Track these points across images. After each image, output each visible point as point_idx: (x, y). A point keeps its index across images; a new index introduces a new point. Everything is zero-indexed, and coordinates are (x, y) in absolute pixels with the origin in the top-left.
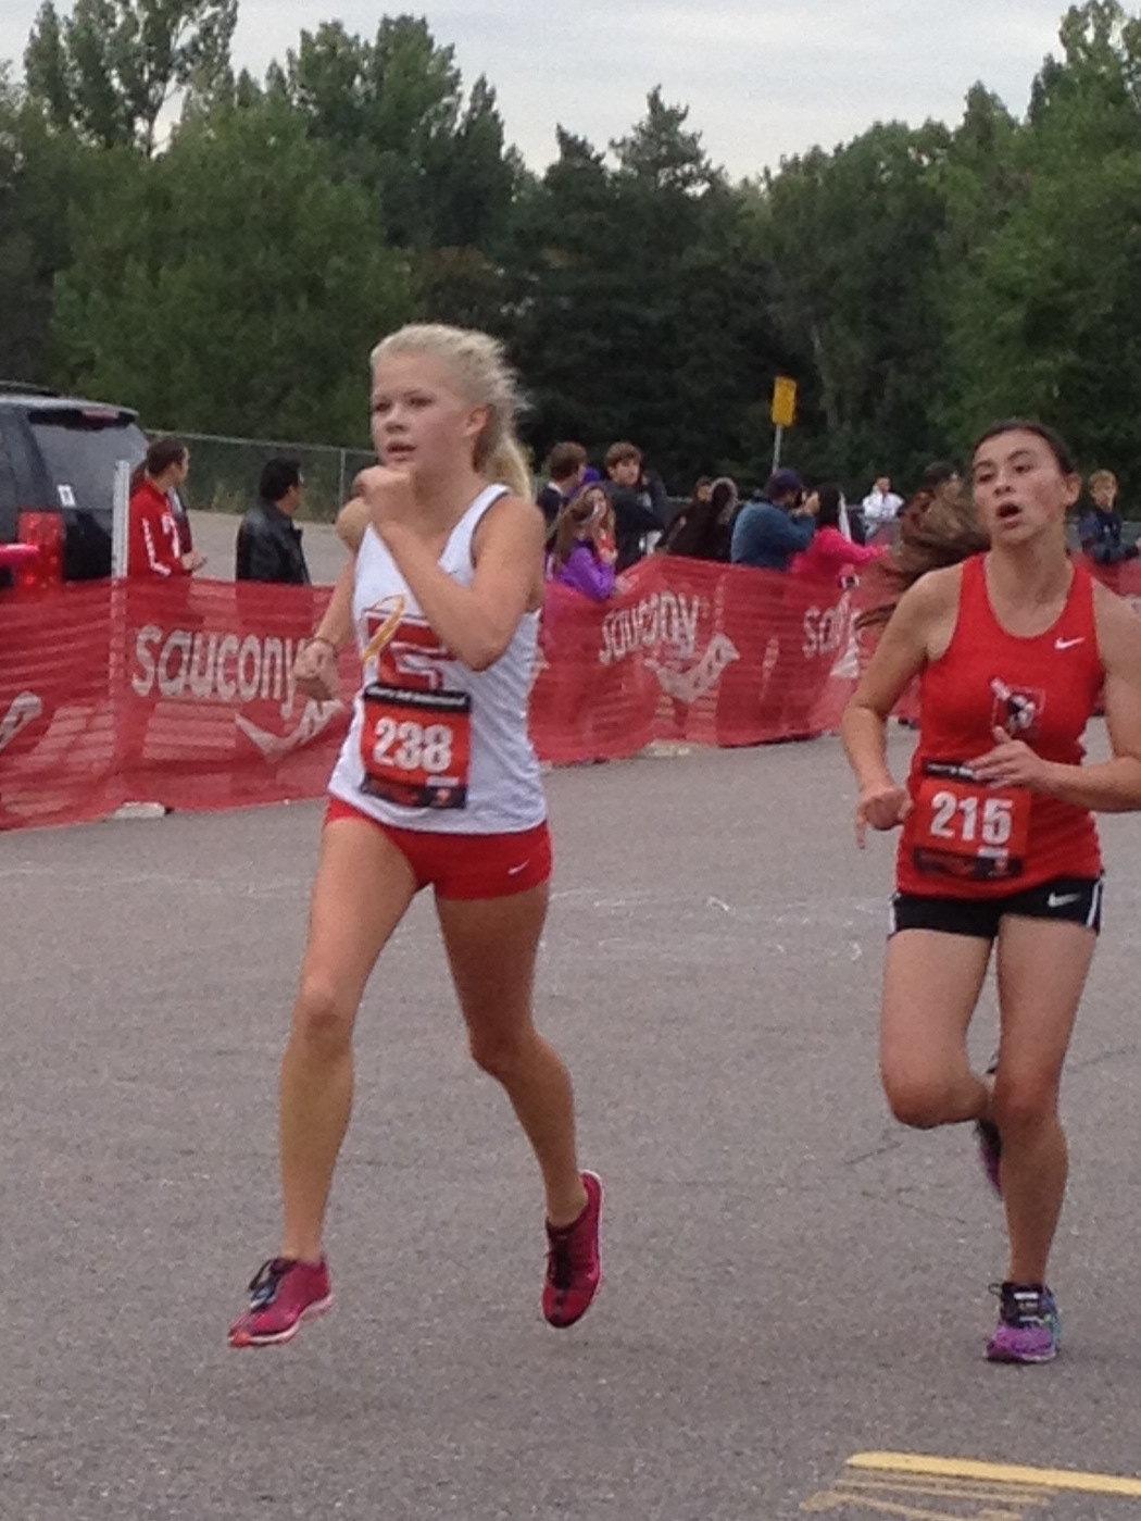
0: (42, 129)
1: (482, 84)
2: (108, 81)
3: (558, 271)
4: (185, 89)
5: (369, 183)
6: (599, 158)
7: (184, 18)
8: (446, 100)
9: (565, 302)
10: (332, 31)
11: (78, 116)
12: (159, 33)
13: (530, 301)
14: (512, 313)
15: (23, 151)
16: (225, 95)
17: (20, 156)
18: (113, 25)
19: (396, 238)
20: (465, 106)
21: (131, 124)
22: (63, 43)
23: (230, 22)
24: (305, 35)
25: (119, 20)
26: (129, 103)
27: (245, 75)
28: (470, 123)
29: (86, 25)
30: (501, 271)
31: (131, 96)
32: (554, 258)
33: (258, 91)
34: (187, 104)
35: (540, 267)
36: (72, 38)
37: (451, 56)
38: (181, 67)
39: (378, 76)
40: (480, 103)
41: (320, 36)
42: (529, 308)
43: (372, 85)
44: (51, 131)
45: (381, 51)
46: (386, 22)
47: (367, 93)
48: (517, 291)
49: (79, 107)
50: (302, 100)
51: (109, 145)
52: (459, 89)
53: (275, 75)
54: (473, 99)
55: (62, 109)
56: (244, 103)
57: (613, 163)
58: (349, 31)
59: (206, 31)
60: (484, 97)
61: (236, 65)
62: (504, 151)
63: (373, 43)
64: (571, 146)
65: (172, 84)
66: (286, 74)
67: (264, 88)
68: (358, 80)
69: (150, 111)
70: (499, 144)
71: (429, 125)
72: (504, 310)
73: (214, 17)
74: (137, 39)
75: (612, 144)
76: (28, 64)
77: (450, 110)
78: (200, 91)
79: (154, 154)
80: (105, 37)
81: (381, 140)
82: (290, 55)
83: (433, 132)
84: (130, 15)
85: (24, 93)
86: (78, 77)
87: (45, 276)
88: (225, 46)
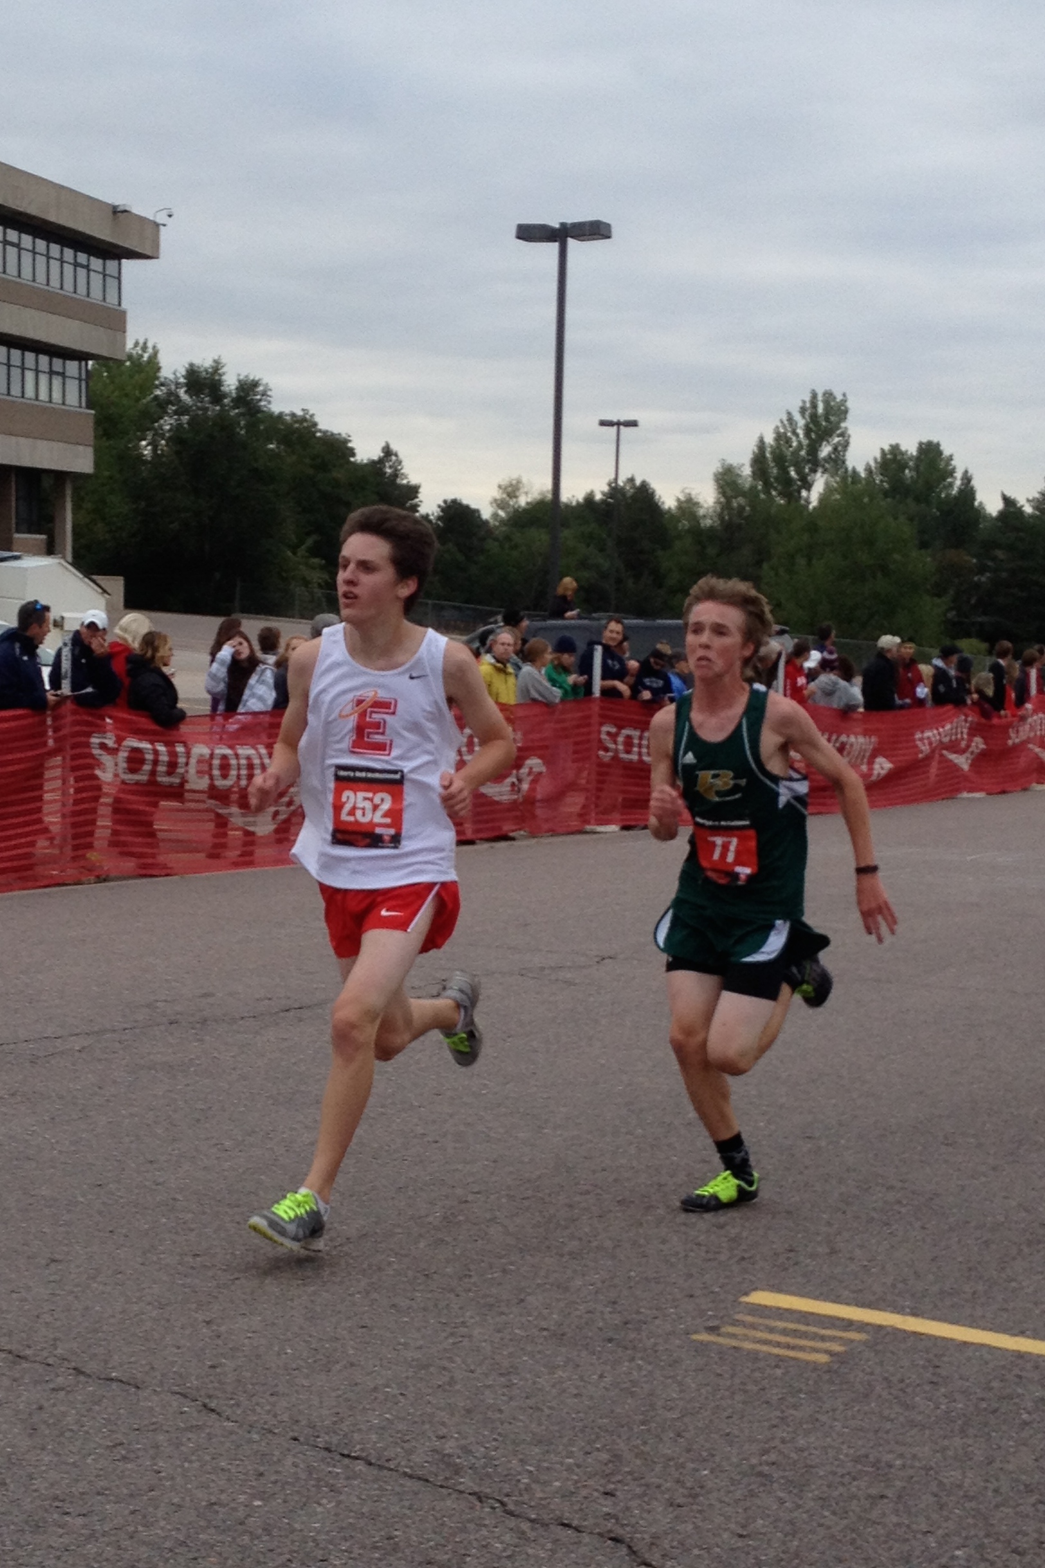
0: (757, 496)
1: (966, 472)
2: (788, 473)
3: (1002, 561)
4: (826, 476)
5: (911, 519)
6: (1023, 506)
7: (824, 443)
8: (949, 480)
9: (1004, 575)
10: (895, 449)
11: (775, 489)
12: (813, 449)
13: (988, 574)
14: (979, 579)
15: (750, 506)
16: (844, 479)
17: (748, 508)
18: (791, 446)
19: (924, 545)
20: (958, 483)
21: (799, 493)
22: (768, 455)
23: (846, 445)
24: (883, 450)
25: (795, 444)
26: (799, 483)
27: (854, 471)
28: (961, 491)
29: (778, 446)
30: (974, 561)
31: (799, 480)
32: (1000, 554)
33: (860, 476)
34: (827, 484)
35: (994, 559)
36: (772, 453)
37: (952, 460)
38: (823, 466)
39: (917, 468)
40: (966, 481)
41: (889, 450)
42: (988, 578)
43: (914, 474)
44: (762, 496)
45: (918, 459)
46: (921, 444)
47: (912, 477)
48: (982, 570)
49: (775, 485)
50: (882, 481)
51: (789, 502)
52: (955, 475)
53: (869, 470)
54: (962, 479)
55: (767, 485)
56: (853, 483)
57: (1028, 509)
58: (903, 448)
59: (835, 449)
60: (967, 479)
61: (850, 464)
62: (976, 504)
63: (915, 453)
64: (1008, 501)
65: (819, 474)
66: (873, 468)
67: (863, 475)
68: (907, 471)
69: (808, 486)
70: (974, 499)
71: (940, 492)
72: (976, 579)
73: (839, 442)
74: (803, 453)
75: (1028, 500)
76: (752, 466)
77: (951, 485)
78: (832, 477)
79: (811, 507)
80: (788, 452)
81: (917, 500)
82: (875, 459)
83: (943, 495)
84: (800, 443)
85: (750, 479)
86: (775, 471)
87: (759, 564)
88: (844, 456)
